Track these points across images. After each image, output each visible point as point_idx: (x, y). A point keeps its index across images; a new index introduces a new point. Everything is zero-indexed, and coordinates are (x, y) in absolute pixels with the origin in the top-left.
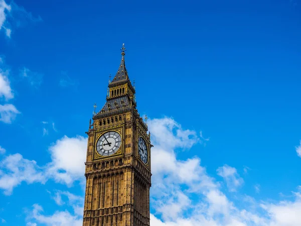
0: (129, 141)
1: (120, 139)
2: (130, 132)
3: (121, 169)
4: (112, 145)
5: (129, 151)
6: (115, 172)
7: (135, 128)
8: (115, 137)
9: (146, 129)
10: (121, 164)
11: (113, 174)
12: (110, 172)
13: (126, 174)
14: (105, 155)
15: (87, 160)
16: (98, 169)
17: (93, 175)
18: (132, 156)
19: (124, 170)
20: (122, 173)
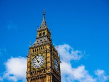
0: (49, 60)
1: (44, 59)
2: (49, 55)
3: (45, 74)
4: (40, 62)
5: (49, 65)
6: (42, 76)
7: (51, 53)
8: (41, 58)
9: (57, 54)
10: (45, 72)
11: (41, 78)
12: (39, 77)
13: (47, 77)
14: (37, 68)
15: (27, 70)
16: (33, 75)
17: (31, 79)
18: (50, 67)
19: (46, 75)
20: (45, 77)
